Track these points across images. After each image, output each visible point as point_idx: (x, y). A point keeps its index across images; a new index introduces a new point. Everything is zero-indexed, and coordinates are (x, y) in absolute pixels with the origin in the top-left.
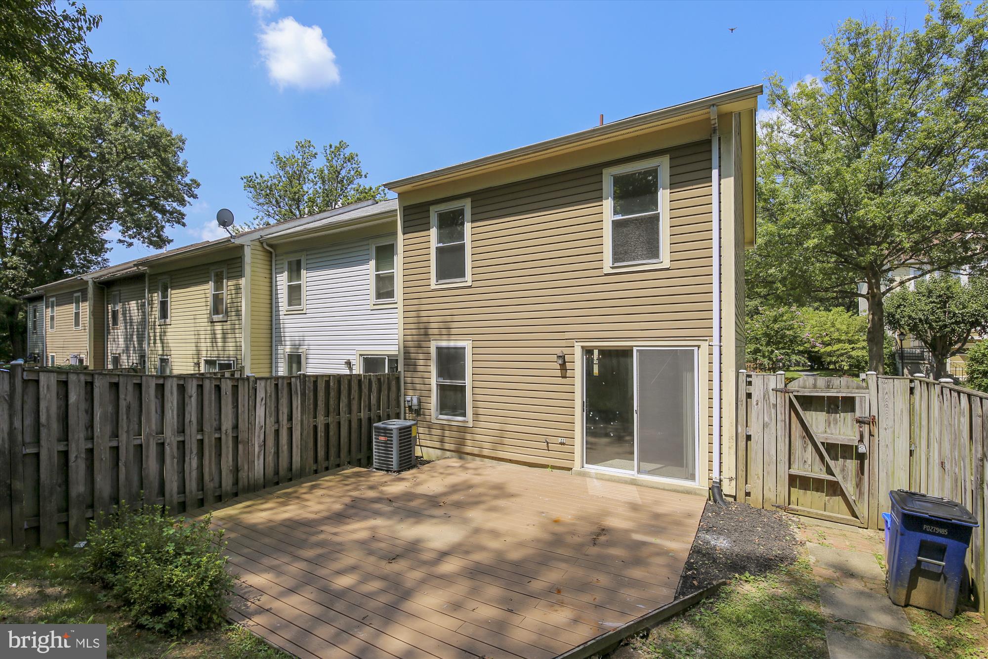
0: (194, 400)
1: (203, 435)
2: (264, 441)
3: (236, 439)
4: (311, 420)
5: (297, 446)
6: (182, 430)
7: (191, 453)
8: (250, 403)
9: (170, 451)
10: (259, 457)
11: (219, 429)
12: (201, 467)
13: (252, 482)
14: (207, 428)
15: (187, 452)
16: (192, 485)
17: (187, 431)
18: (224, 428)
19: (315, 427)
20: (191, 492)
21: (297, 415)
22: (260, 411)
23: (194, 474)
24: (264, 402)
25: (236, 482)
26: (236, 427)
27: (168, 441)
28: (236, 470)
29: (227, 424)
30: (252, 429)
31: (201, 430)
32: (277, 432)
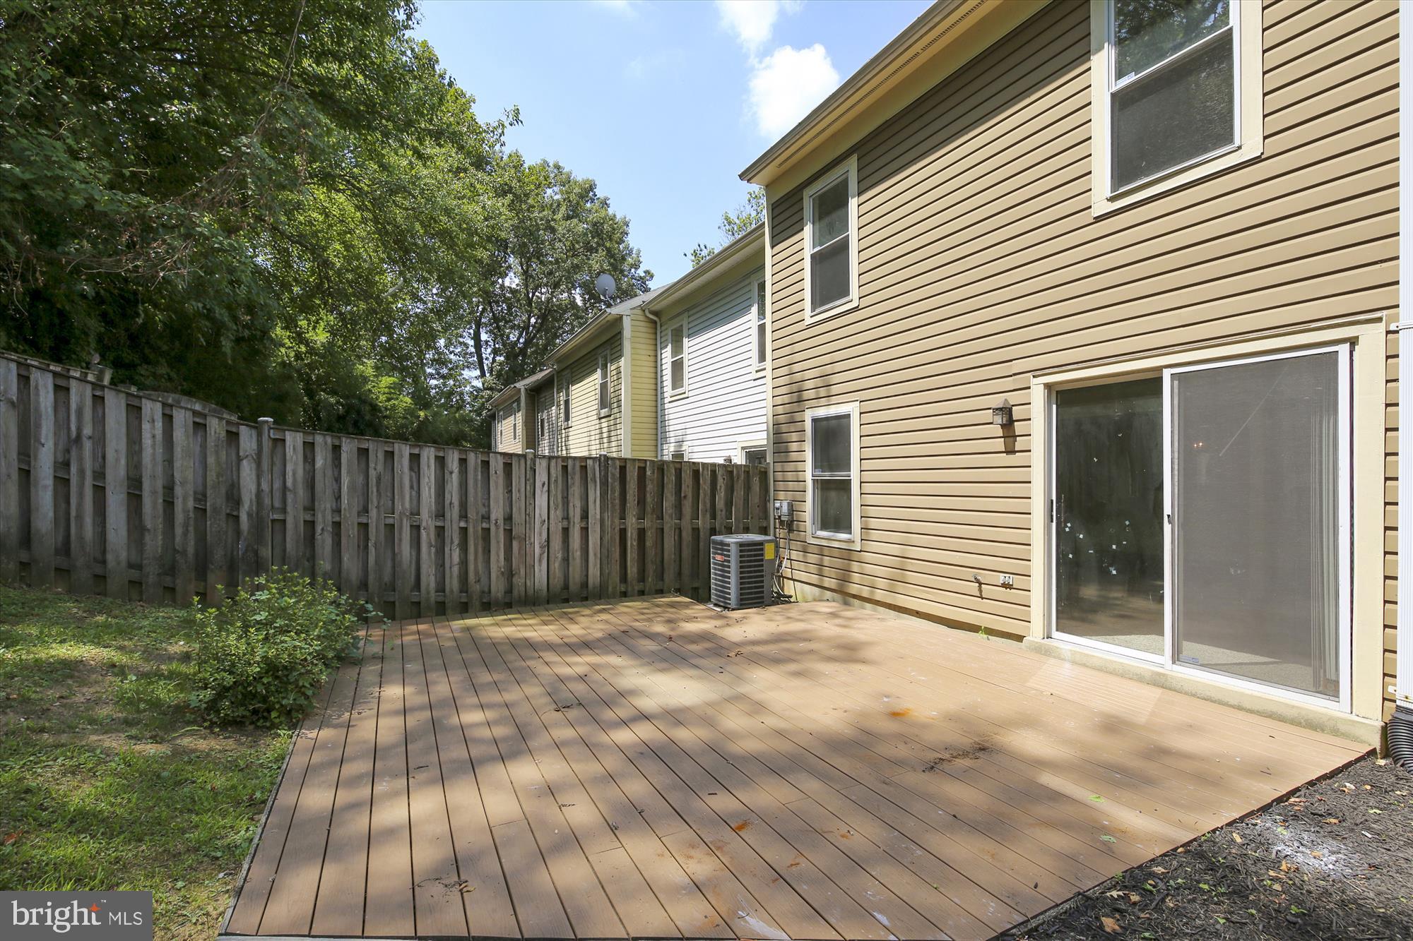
0: (455, 476)
1: (467, 521)
2: (548, 540)
3: (509, 533)
4: (617, 521)
5: (595, 555)
6: (440, 514)
7: (452, 542)
8: (528, 487)
9: (427, 536)
10: (540, 561)
11: (486, 518)
12: (464, 563)
13: (531, 592)
14: (472, 514)
15: (448, 541)
16: (453, 583)
17: (448, 515)
18: (493, 517)
19: (623, 532)
20: (452, 591)
21: (595, 511)
22: (541, 500)
23: (456, 570)
24: (546, 488)
25: (509, 591)
26: (509, 518)
27: (424, 524)
28: (510, 574)
29: (497, 513)
30: (530, 523)
31: (464, 516)
32: (566, 531)
